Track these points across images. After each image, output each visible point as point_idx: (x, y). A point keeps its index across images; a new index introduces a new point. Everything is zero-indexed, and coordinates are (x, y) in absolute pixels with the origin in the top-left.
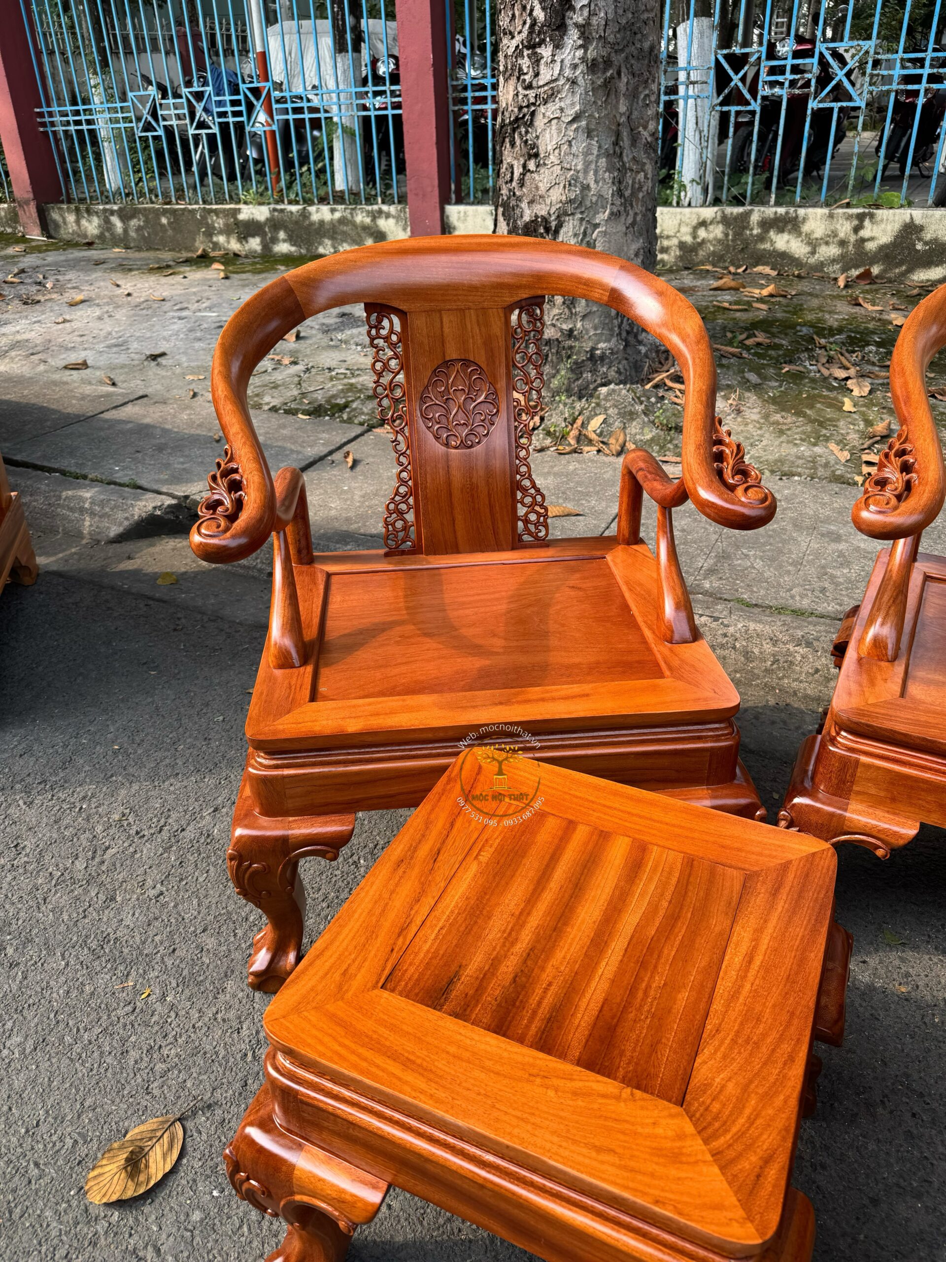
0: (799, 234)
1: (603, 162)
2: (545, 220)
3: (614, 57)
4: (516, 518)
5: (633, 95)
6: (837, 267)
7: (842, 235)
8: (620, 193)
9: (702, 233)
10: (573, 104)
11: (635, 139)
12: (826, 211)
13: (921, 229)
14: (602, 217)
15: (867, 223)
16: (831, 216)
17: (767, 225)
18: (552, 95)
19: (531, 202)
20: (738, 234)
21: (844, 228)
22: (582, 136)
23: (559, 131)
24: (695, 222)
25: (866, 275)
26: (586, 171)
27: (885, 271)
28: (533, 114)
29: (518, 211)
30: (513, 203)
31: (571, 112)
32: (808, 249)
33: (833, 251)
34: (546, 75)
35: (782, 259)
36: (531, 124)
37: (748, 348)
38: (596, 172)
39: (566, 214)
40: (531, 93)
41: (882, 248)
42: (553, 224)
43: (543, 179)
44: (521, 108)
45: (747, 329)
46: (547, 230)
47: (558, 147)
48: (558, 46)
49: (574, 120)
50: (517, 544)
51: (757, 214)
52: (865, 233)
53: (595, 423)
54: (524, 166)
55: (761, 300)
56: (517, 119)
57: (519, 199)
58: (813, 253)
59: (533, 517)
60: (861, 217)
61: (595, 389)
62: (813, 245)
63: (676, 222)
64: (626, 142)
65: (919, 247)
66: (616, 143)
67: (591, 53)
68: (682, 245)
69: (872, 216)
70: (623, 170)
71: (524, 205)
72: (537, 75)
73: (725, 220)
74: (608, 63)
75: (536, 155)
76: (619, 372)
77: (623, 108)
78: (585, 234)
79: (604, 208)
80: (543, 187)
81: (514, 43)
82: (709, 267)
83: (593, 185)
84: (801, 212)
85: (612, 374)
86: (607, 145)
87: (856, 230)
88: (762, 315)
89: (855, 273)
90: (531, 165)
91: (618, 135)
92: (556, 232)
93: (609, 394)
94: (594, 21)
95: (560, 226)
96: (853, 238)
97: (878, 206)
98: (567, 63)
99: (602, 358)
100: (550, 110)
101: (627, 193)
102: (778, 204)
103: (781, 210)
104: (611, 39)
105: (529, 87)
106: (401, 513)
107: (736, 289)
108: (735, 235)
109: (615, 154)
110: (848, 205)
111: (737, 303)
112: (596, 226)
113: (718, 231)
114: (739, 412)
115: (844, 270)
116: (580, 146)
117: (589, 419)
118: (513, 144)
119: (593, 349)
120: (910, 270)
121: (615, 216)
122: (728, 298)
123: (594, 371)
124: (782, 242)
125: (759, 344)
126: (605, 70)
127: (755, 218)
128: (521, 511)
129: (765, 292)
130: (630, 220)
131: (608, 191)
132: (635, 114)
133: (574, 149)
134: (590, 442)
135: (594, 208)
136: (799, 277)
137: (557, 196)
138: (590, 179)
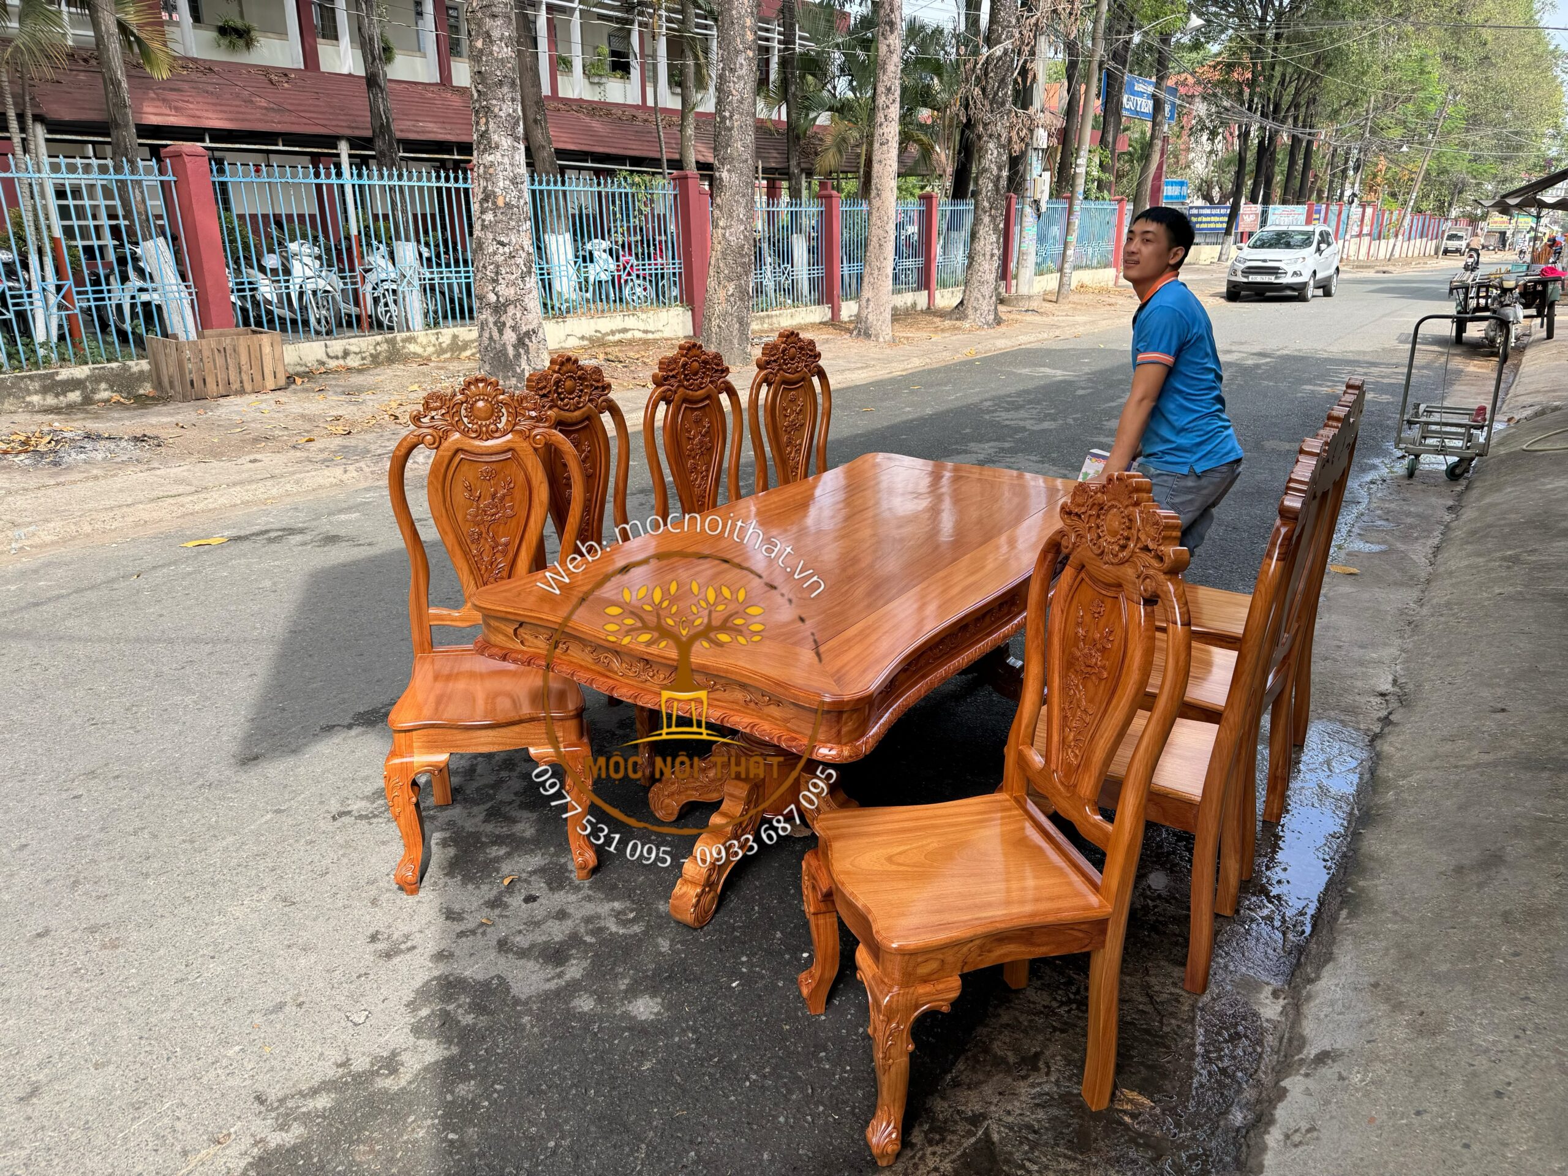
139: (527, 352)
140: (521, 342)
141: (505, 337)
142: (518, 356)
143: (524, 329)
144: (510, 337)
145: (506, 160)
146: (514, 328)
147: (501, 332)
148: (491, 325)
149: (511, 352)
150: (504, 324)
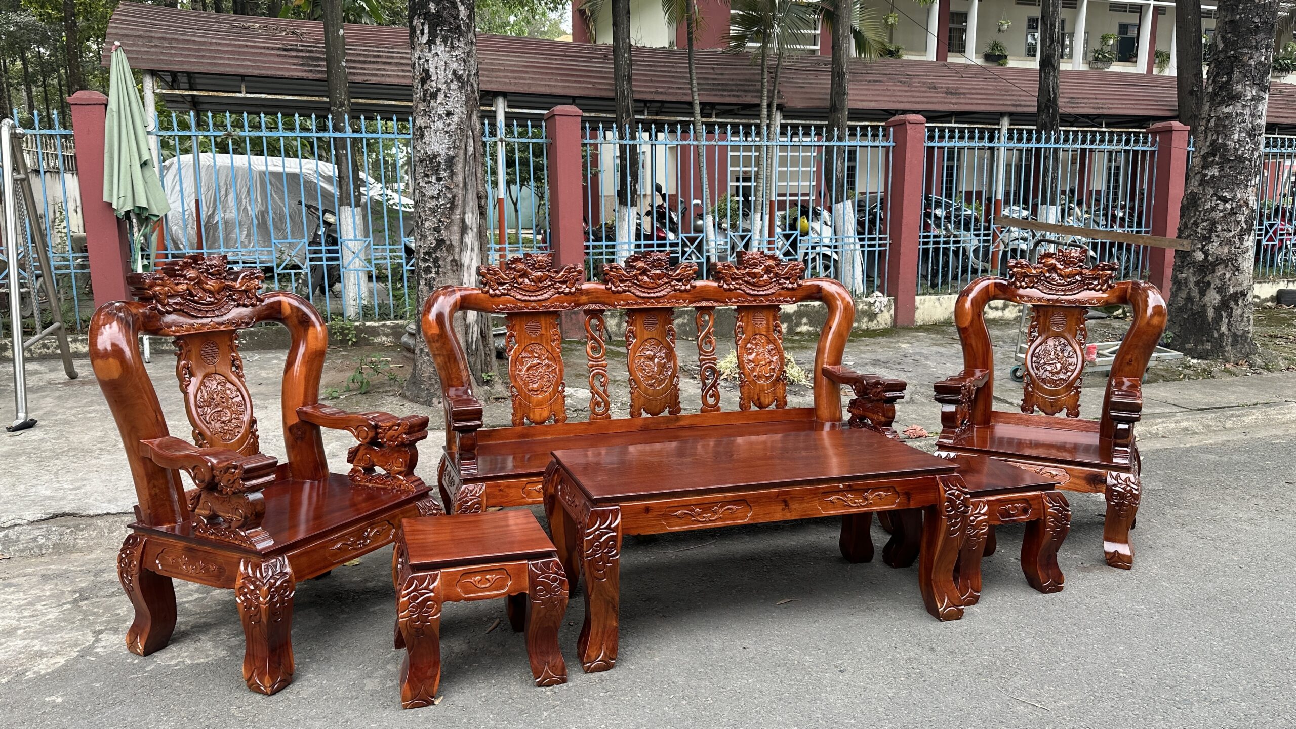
139: (1230, 316)
140: (1225, 305)
141: (1207, 299)
142: (1218, 319)
143: (1232, 290)
144: (1213, 298)
145: (1247, 111)
146: (1219, 290)
147: (1203, 293)
148: (1192, 285)
149: (1211, 313)
150: (1209, 284)
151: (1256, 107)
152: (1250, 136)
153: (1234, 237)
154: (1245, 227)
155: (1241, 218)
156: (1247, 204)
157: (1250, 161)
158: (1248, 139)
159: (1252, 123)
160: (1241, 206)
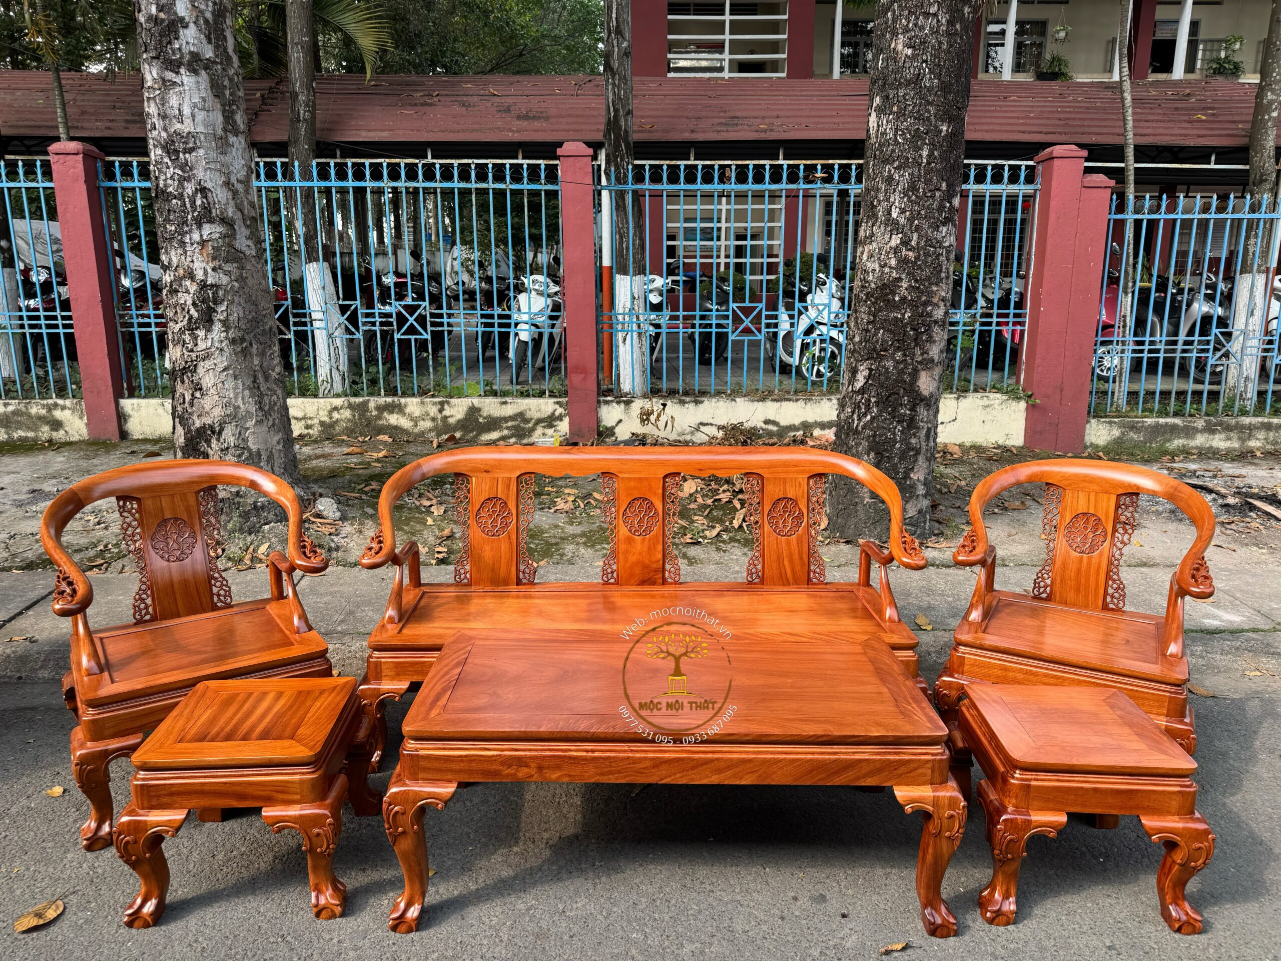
0: (404, 414)
1: (247, 393)
2: (211, 427)
3: (246, 337)
4: (212, 594)
5: (262, 354)
6: (433, 434)
7: (432, 414)
8: (261, 409)
9: (336, 415)
10: (222, 362)
11: (267, 378)
12: (418, 400)
13: (479, 410)
14: (250, 423)
15: (446, 406)
16: (423, 403)
17: (381, 409)
18: (207, 357)
19: (199, 416)
20: (362, 415)
21: (433, 411)
22: (231, 379)
23: (215, 376)
24: (329, 408)
25: (452, 438)
26: (236, 398)
27: (464, 435)
28: (196, 366)
29: (191, 421)
30: (186, 416)
31: (221, 366)
32: (412, 423)
33: (428, 424)
34: (202, 345)
35: (394, 431)
36: (195, 371)
37: (366, 493)
38: (243, 398)
39: (225, 422)
40: (194, 355)
41: (459, 421)
42: (217, 429)
43: (207, 403)
44: (186, 362)
45: (366, 481)
46: (213, 432)
47: (215, 385)
48: (208, 330)
49: (224, 370)
50: (214, 608)
51: (373, 402)
52: (447, 412)
53: (263, 549)
54: (193, 395)
55: (378, 460)
56: (184, 368)
57: (191, 414)
58: (416, 426)
59: (222, 592)
60: (442, 404)
61: (260, 527)
62: (415, 421)
63: (315, 408)
64: (261, 379)
65: (481, 420)
66: (254, 382)
67: (231, 334)
68: (322, 423)
69: (448, 403)
70: (261, 396)
71: (195, 417)
72: (196, 345)
73: (351, 406)
74: (243, 340)
75: (201, 389)
76: (276, 515)
77: (256, 361)
78: (240, 434)
79: (251, 418)
80: (207, 408)
81: (178, 327)
82: (345, 438)
83: (242, 406)
84: (403, 400)
85: (271, 516)
86: (249, 382)
87: (441, 411)
88: (377, 471)
89: (445, 437)
90: (198, 394)
91: (255, 378)
92: (220, 433)
93: (271, 529)
94: (231, 318)
95: (222, 430)
96: (439, 416)
97: (451, 397)
98: (216, 339)
99: (263, 507)
100: (208, 364)
101: (266, 408)
102: (386, 395)
103: (389, 400)
104: (243, 327)
105: (192, 351)
106: (143, 600)
107: (361, 454)
108: (360, 415)
109: (254, 387)
110: (433, 396)
111: (361, 463)
112: (247, 429)
113: (347, 414)
114: (361, 532)
115: (438, 435)
116: (230, 384)
117: (258, 547)
118: (183, 382)
119: (255, 502)
120: (479, 434)
121: (259, 422)
122: (355, 460)
123: (258, 516)
124: (393, 419)
125: (373, 490)
126: (241, 344)
127: (372, 405)
128: (215, 590)
129: (381, 455)
130: (270, 423)
131: (253, 409)
132: (265, 364)
133: (226, 386)
134: (261, 561)
135: (245, 418)
136: (408, 441)
137: (218, 412)
138: (240, 402)
151: (164, 101)
152: (168, 153)
153: (182, 331)
154: (195, 315)
155: (186, 299)
156: (191, 276)
157: (181, 197)
158: (166, 160)
159: (165, 129)
160: (181, 279)
